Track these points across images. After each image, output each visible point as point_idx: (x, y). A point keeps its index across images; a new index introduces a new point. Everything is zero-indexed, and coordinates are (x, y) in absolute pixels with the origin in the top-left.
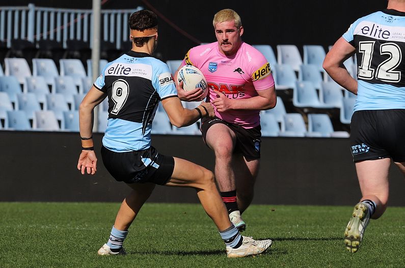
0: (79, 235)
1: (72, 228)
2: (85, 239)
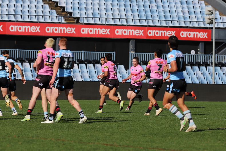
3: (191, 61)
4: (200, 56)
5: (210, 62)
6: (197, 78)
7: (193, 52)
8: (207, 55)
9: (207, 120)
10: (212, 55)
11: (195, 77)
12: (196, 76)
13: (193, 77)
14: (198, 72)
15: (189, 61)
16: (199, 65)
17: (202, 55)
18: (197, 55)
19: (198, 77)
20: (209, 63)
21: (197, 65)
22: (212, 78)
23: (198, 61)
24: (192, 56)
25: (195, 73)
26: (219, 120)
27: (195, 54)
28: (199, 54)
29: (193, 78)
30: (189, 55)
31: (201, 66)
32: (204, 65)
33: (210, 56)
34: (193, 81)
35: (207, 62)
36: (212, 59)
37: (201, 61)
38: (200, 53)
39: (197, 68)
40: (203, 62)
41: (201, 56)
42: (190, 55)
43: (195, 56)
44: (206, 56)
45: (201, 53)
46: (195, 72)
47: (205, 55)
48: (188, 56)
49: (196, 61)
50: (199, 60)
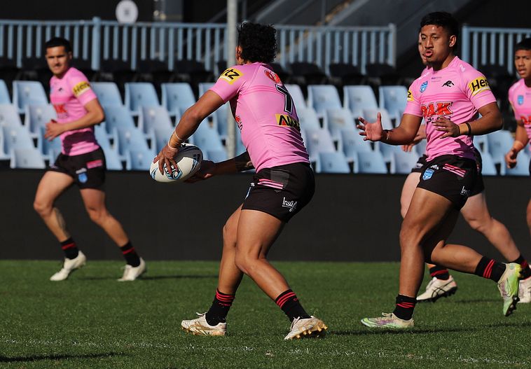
3: (116, 56)
4: (162, 33)
5: (212, 59)
6: (149, 142)
7: (127, 12)
8: (200, 26)
9: (201, 353)
10: (222, 26)
11: (136, 136)
12: (145, 131)
13: (128, 135)
14: (152, 113)
15: (106, 56)
16: (159, 75)
17: (173, 25)
18: (149, 24)
19: (151, 135)
20: (207, 67)
21: (147, 76)
22: (224, 142)
23: (153, 55)
24: (121, 28)
25: (136, 119)
26: (263, 353)
27: (139, 19)
28: (159, 21)
29: (128, 141)
30: (107, 23)
31: (167, 81)
32: (184, 76)
33: (213, 31)
34: (127, 158)
35: (199, 58)
36: (225, 45)
37: (167, 58)
38: (163, 17)
39: (147, 90)
40: (176, 62)
41: (167, 30)
42: (112, 23)
43: (139, 30)
44: (194, 30)
45: (167, 13)
46: (139, 112)
47: (190, 26)
48: (102, 29)
49: (143, 56)
50: (157, 49)
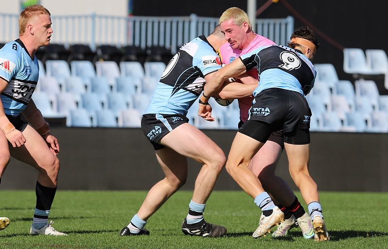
0: (235, 220)
1: (229, 214)
2: (241, 224)
